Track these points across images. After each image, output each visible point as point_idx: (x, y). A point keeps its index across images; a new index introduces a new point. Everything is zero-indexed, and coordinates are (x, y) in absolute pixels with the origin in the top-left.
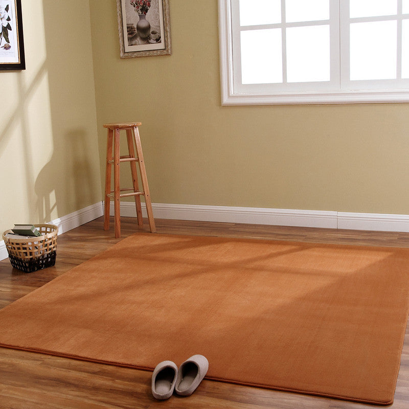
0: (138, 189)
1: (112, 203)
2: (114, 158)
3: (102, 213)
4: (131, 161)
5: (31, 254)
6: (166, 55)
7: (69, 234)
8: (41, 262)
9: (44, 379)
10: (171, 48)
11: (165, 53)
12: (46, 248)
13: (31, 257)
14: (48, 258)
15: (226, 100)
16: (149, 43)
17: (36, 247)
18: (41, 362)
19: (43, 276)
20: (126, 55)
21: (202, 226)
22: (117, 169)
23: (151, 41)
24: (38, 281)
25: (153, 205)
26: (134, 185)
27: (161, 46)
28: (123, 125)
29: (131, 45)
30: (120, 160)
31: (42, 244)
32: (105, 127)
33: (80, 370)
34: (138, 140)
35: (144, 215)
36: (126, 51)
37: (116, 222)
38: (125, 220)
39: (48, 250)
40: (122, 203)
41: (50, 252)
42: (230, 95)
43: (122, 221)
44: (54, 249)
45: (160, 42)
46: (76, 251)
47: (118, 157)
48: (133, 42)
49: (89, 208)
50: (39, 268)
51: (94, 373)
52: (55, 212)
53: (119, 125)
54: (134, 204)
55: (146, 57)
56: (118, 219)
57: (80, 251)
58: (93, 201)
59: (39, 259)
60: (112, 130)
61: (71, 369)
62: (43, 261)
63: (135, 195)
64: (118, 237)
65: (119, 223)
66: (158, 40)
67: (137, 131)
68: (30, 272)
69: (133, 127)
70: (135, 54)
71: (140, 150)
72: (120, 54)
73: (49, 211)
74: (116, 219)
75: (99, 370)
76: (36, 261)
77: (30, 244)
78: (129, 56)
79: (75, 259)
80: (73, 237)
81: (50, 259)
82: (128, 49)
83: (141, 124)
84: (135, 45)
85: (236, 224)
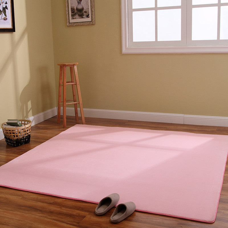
0: (76, 100)
1: (62, 108)
2: (63, 83)
3: (56, 114)
4: (72, 85)
5: (17, 136)
6: (92, 25)
7: (38, 125)
8: (22, 141)
9: (23, 207)
10: (95, 21)
11: (91, 23)
12: (25, 133)
13: (17, 138)
14: (26, 138)
15: (124, 51)
16: (83, 18)
17: (19, 132)
18: (22, 197)
19: (23, 149)
20: (70, 24)
21: (111, 122)
22: (64, 89)
23: (84, 17)
24: (21, 151)
25: (84, 109)
26: (74, 98)
27: (89, 19)
28: (68, 64)
29: (73, 19)
30: (66, 84)
31: (23, 131)
32: (59, 65)
33: (43, 202)
34: (76, 73)
35: (79, 115)
36: (70, 22)
37: (64, 119)
38: (68, 118)
39: (26, 134)
40: (67, 108)
41: (27, 135)
42: (127, 48)
43: (67, 119)
44: (29, 134)
45: (89, 17)
46: (42, 135)
47: (65, 82)
48: (74, 17)
49: (49, 111)
50: (21, 144)
51: (51, 204)
52: (31, 113)
53: (66, 64)
54: (74, 109)
55: (81, 25)
56: (65, 117)
57: (44, 135)
58: (51, 107)
59: (21, 139)
60: (62, 67)
61: (38, 201)
62: (23, 141)
63: (74, 104)
64: (65, 127)
65: (65, 119)
66: (88, 16)
67: (75, 67)
68: (16, 146)
69: (73, 65)
70: (75, 24)
71: (77, 78)
72: (67, 24)
73: (27, 112)
74: (64, 117)
75: (53, 202)
76: (20, 140)
77: (16, 130)
78: (72, 25)
79: (42, 139)
80: (40, 127)
81: (27, 139)
82: (72, 21)
83: (78, 63)
84: (75, 19)
85: (129, 121)
